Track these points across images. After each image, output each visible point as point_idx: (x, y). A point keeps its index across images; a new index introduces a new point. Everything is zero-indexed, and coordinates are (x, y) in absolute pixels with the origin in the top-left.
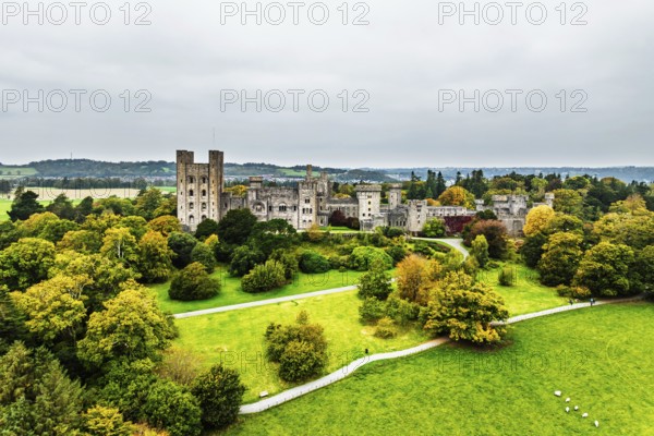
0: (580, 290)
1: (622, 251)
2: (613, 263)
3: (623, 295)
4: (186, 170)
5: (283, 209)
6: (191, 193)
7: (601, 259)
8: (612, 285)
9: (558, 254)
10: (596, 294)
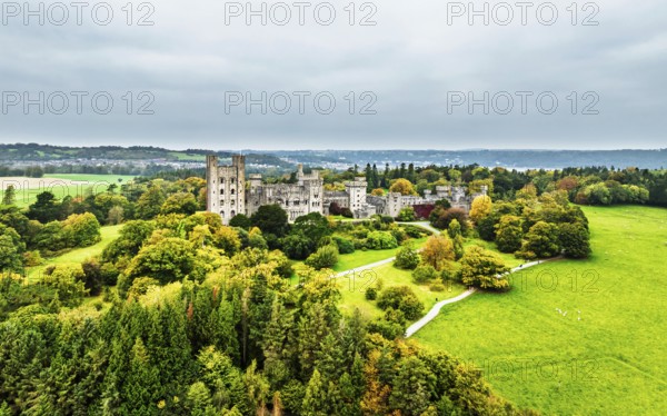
0: (530, 254)
1: (552, 227)
2: (548, 235)
3: (554, 255)
4: (218, 172)
5: (297, 203)
6: (222, 192)
7: (541, 233)
8: (547, 249)
9: (510, 230)
10: (539, 256)
